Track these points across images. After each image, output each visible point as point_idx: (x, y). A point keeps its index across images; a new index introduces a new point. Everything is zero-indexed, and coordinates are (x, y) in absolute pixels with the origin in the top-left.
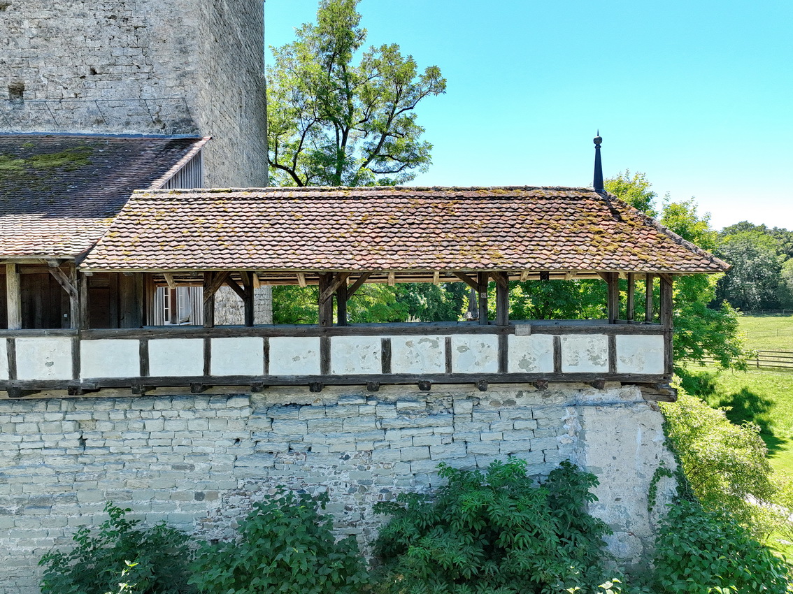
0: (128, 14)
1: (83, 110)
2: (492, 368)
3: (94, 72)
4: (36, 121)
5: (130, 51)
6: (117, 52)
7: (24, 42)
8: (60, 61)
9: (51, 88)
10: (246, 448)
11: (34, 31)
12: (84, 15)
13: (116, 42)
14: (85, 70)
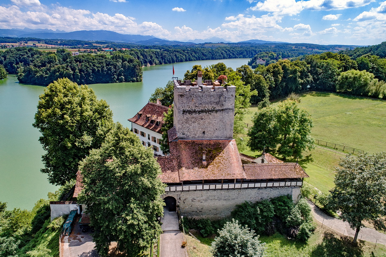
0: (223, 120)
1: (215, 136)
2: (284, 185)
3: (216, 129)
4: (207, 137)
5: (223, 126)
6: (220, 126)
7: (206, 125)
8: (211, 128)
9: (210, 132)
10: (256, 193)
11: (207, 123)
12: (216, 121)
13: (220, 125)
14: (215, 129)
